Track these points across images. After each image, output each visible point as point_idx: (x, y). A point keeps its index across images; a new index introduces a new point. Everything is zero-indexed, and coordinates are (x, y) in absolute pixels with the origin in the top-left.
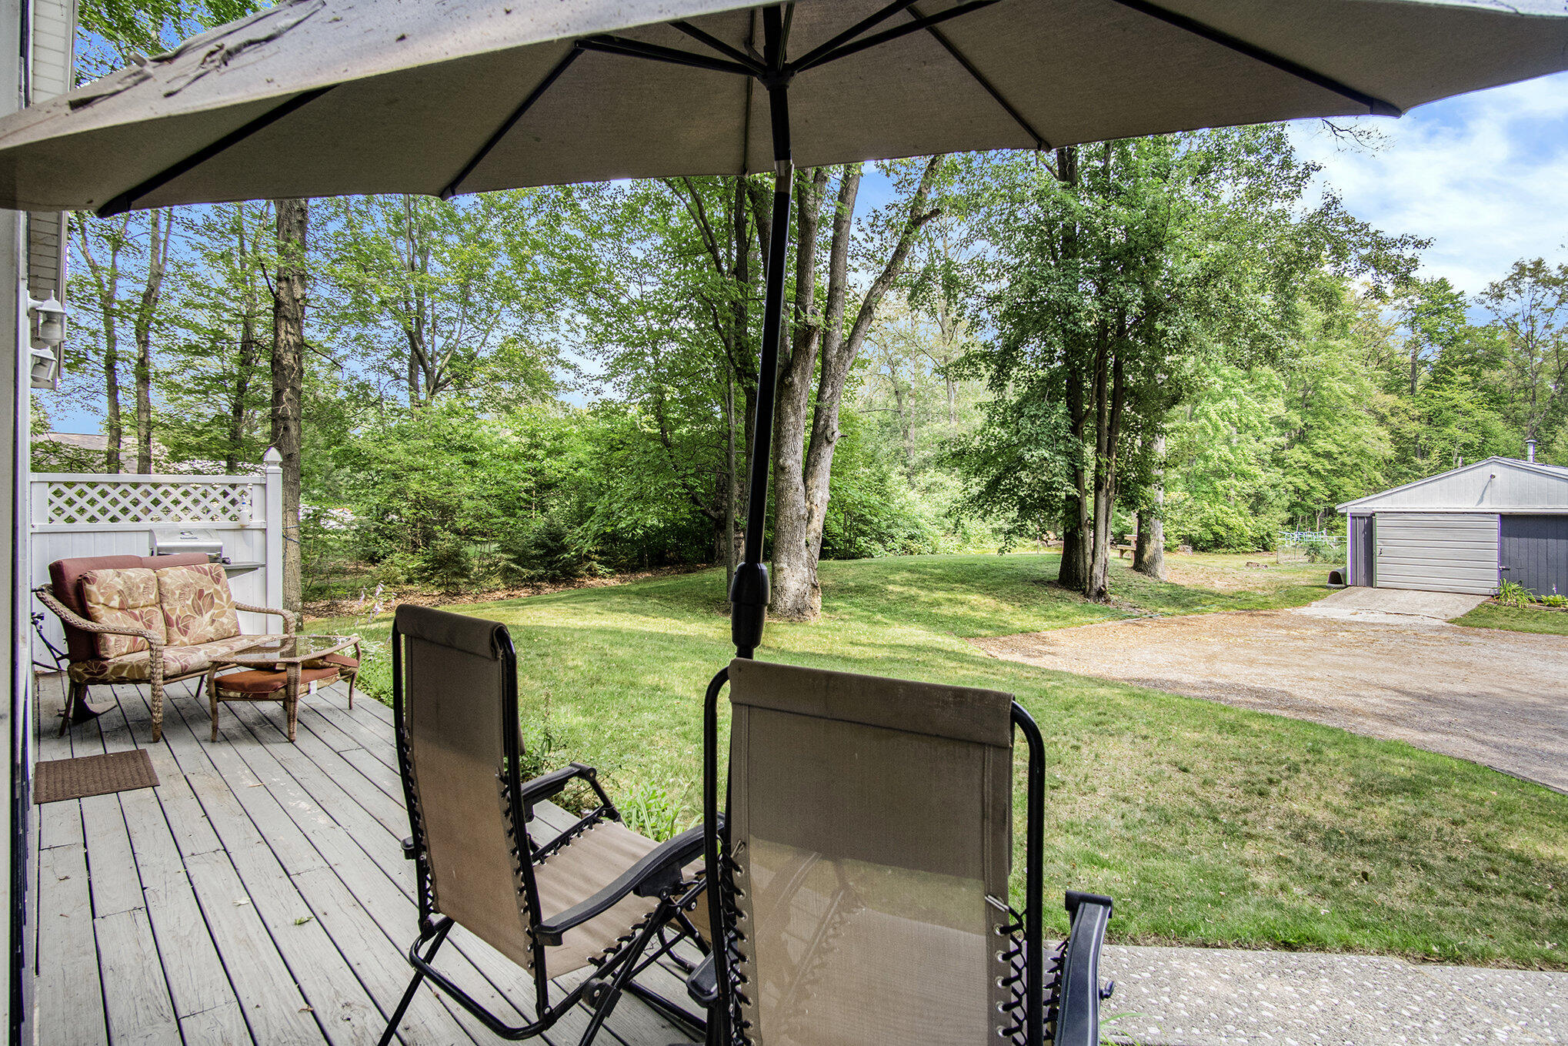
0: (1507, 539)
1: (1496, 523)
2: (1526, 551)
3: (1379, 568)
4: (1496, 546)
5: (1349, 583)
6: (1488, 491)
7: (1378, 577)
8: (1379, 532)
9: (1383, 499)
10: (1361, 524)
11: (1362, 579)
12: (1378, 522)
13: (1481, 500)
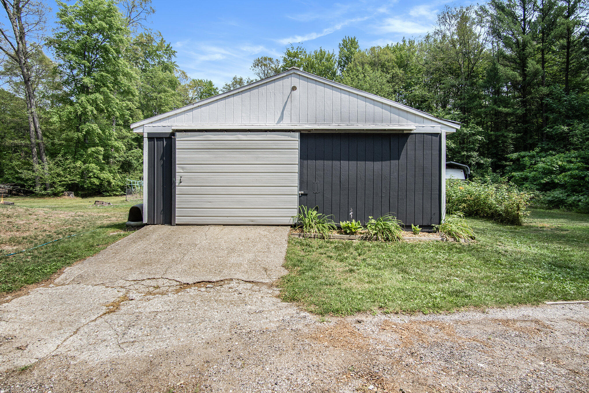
0: (305, 162)
1: (295, 142)
2: (322, 173)
3: (179, 200)
4: (296, 168)
5: (145, 221)
6: (288, 106)
7: (178, 212)
8: (180, 156)
9: (183, 116)
10: (160, 145)
11: (159, 215)
12: (180, 142)
13: (281, 118)
